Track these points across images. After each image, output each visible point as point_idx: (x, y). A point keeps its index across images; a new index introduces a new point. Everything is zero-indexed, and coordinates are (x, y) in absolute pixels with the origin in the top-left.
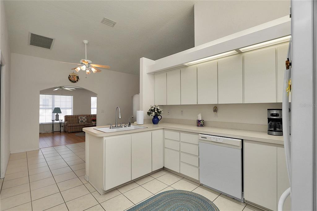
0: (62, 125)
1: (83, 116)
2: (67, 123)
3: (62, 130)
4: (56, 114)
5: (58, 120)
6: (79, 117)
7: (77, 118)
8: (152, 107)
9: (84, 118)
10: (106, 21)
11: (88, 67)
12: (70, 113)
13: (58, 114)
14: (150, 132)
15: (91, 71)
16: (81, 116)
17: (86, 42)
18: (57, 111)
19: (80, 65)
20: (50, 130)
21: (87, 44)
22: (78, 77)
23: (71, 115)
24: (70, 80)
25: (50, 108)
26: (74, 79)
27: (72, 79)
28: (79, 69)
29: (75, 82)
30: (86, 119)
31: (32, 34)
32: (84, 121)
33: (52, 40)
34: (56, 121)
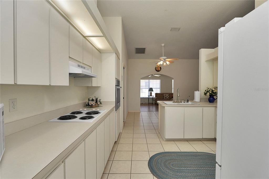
0: (154, 99)
1: (167, 94)
2: (156, 98)
3: (154, 103)
4: (150, 92)
5: (152, 96)
6: (164, 95)
7: (163, 95)
8: (208, 89)
9: (167, 95)
10: (173, 29)
11: (165, 61)
12: (158, 91)
13: (152, 92)
14: (201, 108)
15: (166, 63)
16: (165, 94)
17: (163, 45)
18: (151, 90)
19: (160, 61)
20: (147, 102)
21: (164, 46)
22: (161, 68)
23: (159, 93)
24: (156, 70)
25: (147, 88)
26: (158, 69)
27: (157, 69)
28: (159, 63)
29: (159, 71)
30: (168, 96)
31: (136, 48)
32: (167, 98)
33: (145, 49)
34: (150, 97)
